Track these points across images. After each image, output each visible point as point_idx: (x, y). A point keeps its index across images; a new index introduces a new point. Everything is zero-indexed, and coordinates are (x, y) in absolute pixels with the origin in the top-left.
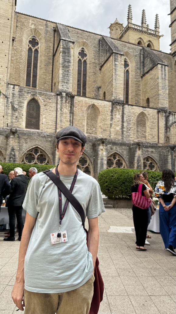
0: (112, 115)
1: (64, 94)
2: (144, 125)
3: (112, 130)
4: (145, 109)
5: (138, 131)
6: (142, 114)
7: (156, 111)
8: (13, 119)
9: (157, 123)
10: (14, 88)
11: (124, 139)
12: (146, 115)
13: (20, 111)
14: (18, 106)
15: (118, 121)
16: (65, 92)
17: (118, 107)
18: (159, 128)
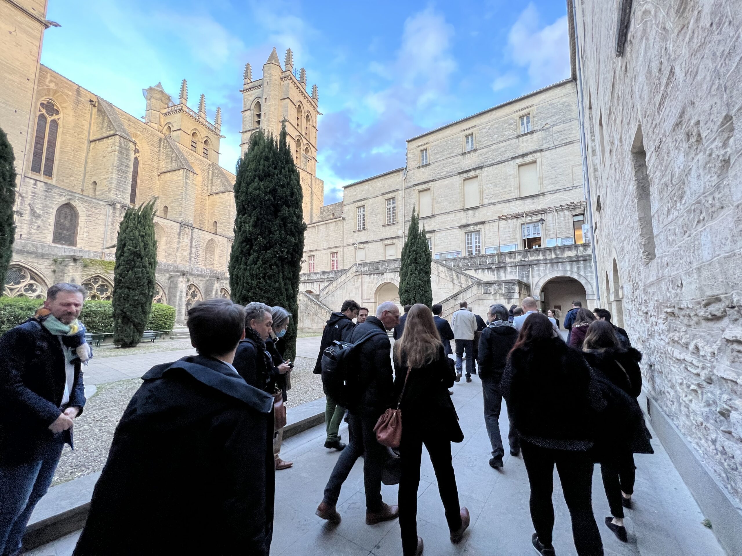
0: (179, 238)
1: (118, 206)
2: (213, 252)
3: (179, 254)
4: (213, 236)
5: (206, 258)
6: (212, 240)
7: (226, 239)
8: (32, 228)
10: (35, 184)
11: (192, 266)
12: (215, 242)
13: (44, 219)
14: (42, 212)
15: (186, 246)
16: (119, 203)
17: (187, 230)
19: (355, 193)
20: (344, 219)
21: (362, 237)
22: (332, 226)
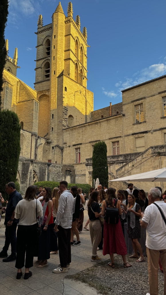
2: (22, 144)
4: (24, 131)
7: (31, 134)
9: (31, 143)
12: (24, 136)
18: (32, 147)
19: (133, 95)
20: (124, 115)
21: (142, 128)
22: (113, 122)
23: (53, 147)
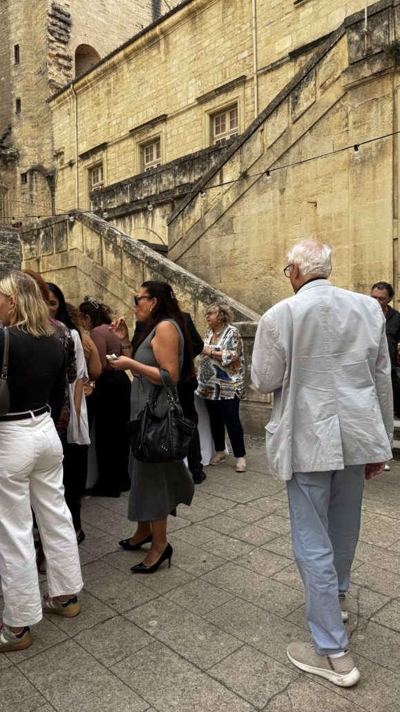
22: (213, 17)
23: (24, 176)
